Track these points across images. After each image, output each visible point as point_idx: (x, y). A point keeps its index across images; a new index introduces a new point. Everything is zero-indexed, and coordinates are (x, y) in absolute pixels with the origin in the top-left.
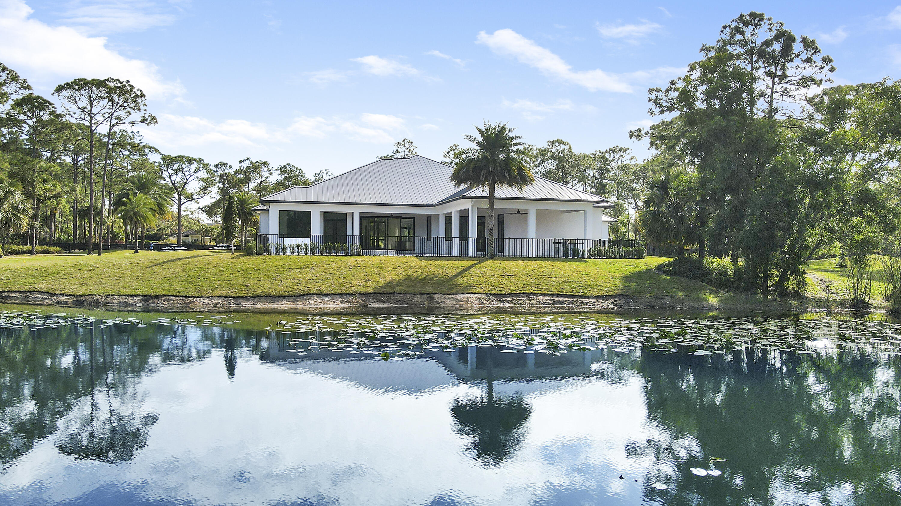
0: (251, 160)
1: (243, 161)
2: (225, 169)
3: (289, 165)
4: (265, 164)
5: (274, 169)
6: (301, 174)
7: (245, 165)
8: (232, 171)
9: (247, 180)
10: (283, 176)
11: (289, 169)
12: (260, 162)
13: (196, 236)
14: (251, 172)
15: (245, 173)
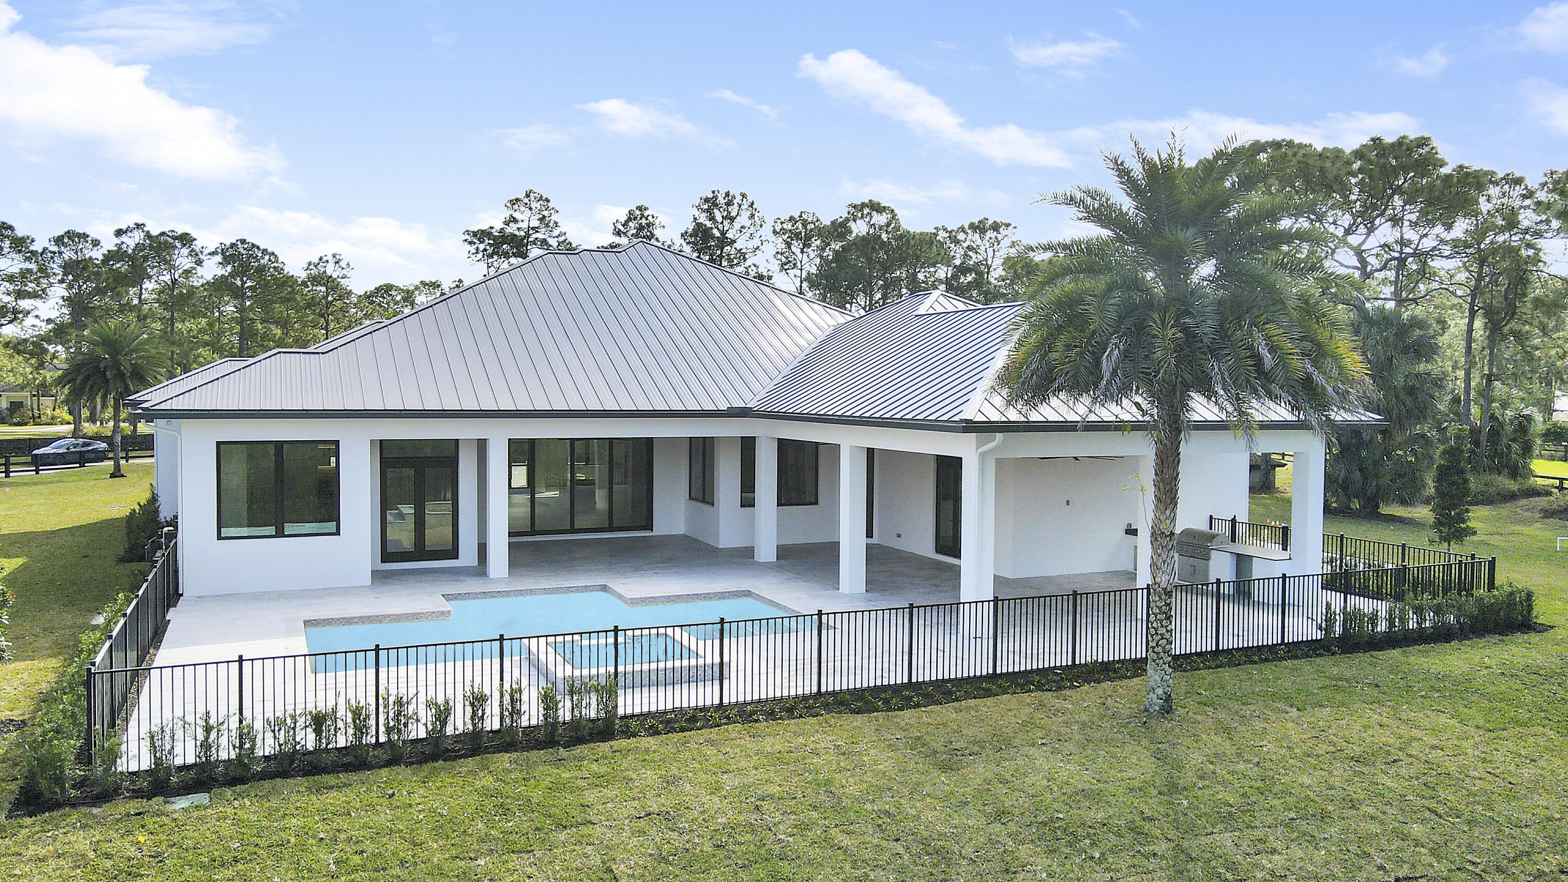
0: (145, 229)
1: (126, 232)
2: (81, 246)
3: (243, 241)
4: (186, 239)
5: (206, 251)
6: (276, 265)
7: (131, 241)
8: (98, 254)
9: (138, 276)
10: (229, 268)
11: (245, 252)
12: (170, 234)
13: (17, 396)
14: (146, 258)
15: (132, 258)
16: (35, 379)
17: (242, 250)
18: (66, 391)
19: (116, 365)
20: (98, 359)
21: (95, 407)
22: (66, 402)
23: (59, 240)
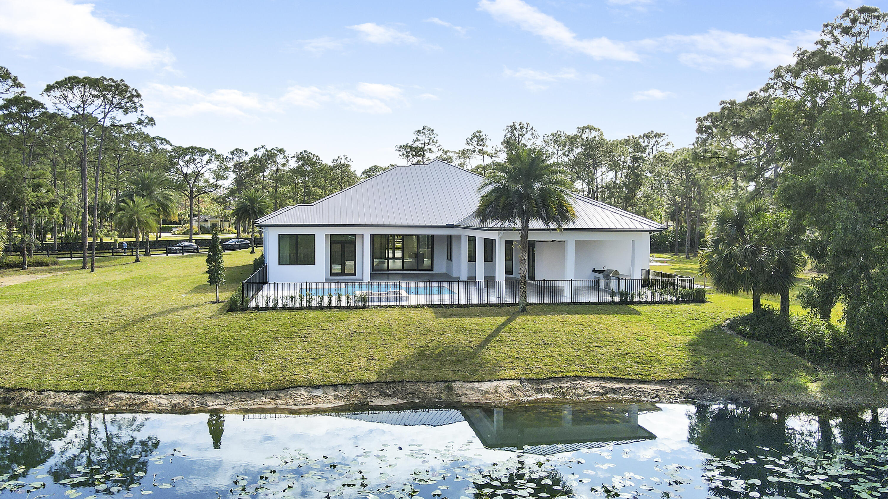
0: (266, 148)
1: (258, 149)
2: (241, 155)
3: (305, 151)
4: (282, 151)
5: (290, 156)
6: (319, 161)
7: (260, 153)
8: (247, 159)
9: (262, 169)
10: (300, 163)
12: (276, 149)
13: (215, 221)
14: (266, 160)
15: (260, 161)
16: (222, 213)
17: (305, 155)
18: (235, 218)
19: (253, 208)
20: (247, 206)
21: (246, 226)
22: (234, 223)
23: (232, 153)
